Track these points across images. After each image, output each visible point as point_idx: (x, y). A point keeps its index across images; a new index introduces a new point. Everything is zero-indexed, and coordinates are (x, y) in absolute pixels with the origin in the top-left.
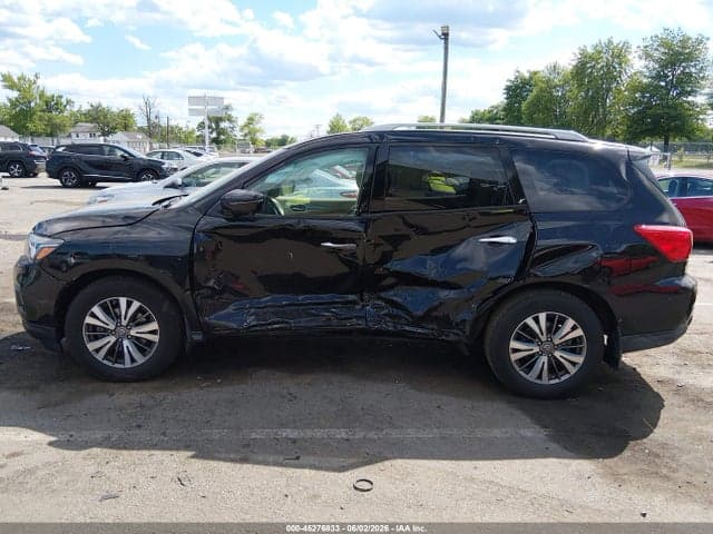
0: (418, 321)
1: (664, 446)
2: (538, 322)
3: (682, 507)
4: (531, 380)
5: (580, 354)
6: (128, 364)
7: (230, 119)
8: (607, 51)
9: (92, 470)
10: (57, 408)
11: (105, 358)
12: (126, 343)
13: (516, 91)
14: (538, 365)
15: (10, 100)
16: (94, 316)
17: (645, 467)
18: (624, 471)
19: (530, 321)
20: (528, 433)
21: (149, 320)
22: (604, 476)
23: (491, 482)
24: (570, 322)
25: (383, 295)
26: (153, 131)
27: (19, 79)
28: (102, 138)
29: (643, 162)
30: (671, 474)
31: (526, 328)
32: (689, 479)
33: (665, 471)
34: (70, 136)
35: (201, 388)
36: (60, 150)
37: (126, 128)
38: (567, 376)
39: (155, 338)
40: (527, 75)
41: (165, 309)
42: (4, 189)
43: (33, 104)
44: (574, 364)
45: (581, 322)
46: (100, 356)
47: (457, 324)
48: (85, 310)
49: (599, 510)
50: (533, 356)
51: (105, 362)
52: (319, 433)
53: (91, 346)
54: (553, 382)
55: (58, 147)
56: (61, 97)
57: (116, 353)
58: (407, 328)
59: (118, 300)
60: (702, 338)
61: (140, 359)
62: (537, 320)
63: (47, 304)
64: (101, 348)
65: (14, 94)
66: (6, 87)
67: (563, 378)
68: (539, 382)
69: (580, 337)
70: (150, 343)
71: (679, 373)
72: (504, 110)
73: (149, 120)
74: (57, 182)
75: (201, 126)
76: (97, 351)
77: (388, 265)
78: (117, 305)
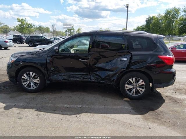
0: (103, 79)
1: (162, 112)
2: (133, 80)
3: (161, 127)
4: (131, 95)
5: (143, 88)
6: (32, 88)
7: (73, 29)
8: (174, 10)
9: (18, 112)
10: (14, 98)
11: (27, 86)
12: (32, 83)
13: (149, 21)
14: (133, 91)
15: (19, 25)
16: (24, 76)
17: (154, 117)
18: (149, 118)
19: (131, 80)
20: (127, 108)
21: (37, 78)
22: (143, 118)
23: (113, 119)
24: (141, 80)
25: (95, 73)
26: (54, 32)
27: (21, 19)
28: (42, 34)
29: (161, 39)
30: (161, 119)
31: (130, 81)
32: (165, 120)
33: (160, 118)
34: (34, 34)
35: (49, 94)
36: (29, 37)
37: (47, 32)
38: (140, 94)
39: (39, 82)
40: (152, 17)
41: (41, 75)
42: (15, 47)
43: (25, 26)
44: (142, 91)
45: (144, 80)
46: (25, 86)
47: (112, 80)
48: (22, 75)
49: (139, 126)
50: (131, 88)
51: (27, 87)
52: (74, 106)
53: (24, 84)
54: (136, 95)
55: (28, 36)
56: (32, 24)
57: (29, 85)
58: (101, 81)
59: (30, 73)
60: (183, 86)
61: (35, 87)
62: (132, 80)
63: (14, 73)
64: (26, 84)
65: (20, 23)
66: (18, 21)
67: (139, 95)
68: (132, 95)
69: (144, 84)
70: (37, 84)
71: (173, 94)
72: (145, 26)
73: (53, 29)
74: (28, 45)
75: (66, 31)
76: (25, 85)
77: (96, 65)
78: (30, 74)
